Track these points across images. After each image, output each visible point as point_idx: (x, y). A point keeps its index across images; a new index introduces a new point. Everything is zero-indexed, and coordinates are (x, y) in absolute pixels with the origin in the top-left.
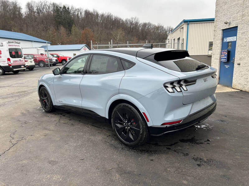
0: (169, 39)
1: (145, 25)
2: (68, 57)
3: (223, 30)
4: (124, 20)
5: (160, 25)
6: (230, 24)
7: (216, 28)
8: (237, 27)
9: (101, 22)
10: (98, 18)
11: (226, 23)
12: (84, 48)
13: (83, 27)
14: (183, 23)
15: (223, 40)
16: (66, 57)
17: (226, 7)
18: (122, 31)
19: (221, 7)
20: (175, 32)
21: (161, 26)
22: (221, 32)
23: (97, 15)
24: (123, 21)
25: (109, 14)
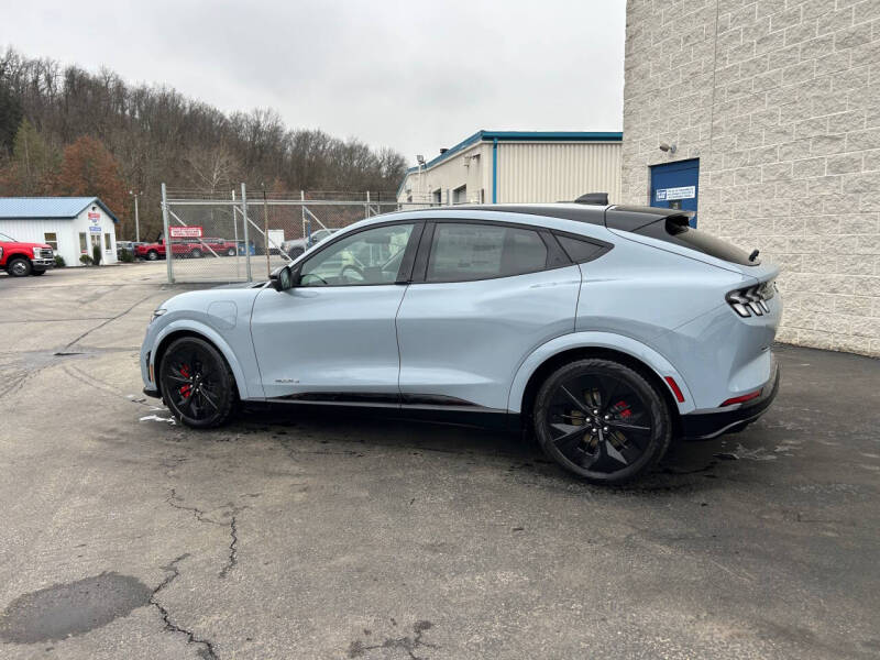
0: (409, 191)
1: (304, 138)
2: (35, 245)
3: (653, 168)
4: (228, 117)
5: (356, 143)
6: (673, 152)
7: (629, 160)
8: (698, 159)
9: (137, 116)
10: (123, 103)
11: (664, 149)
12: (90, 210)
13: (66, 135)
14: (481, 141)
15: (653, 194)
16: (30, 247)
17: (657, 103)
18: (230, 154)
19: (641, 103)
20: (438, 169)
21: (360, 147)
22: (646, 173)
23: (120, 88)
24: (222, 118)
25: (169, 90)
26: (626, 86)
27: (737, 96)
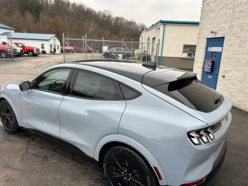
0: (142, 37)
1: (118, 19)
2: (35, 48)
3: (208, 39)
4: (97, 12)
5: (132, 21)
6: (215, 34)
7: (200, 35)
8: (224, 37)
9: (72, 11)
10: (69, 7)
11: (212, 32)
12: (53, 38)
13: (52, 15)
14: (160, 24)
15: (207, 49)
16: (33, 48)
17: (212, 15)
18: (95, 23)
19: (207, 14)
20: (150, 31)
21: (133, 22)
22: (205, 41)
23: (68, 3)
24: (95, 12)
25: (81, 4)
26: (202, 7)
27: (242, 14)
